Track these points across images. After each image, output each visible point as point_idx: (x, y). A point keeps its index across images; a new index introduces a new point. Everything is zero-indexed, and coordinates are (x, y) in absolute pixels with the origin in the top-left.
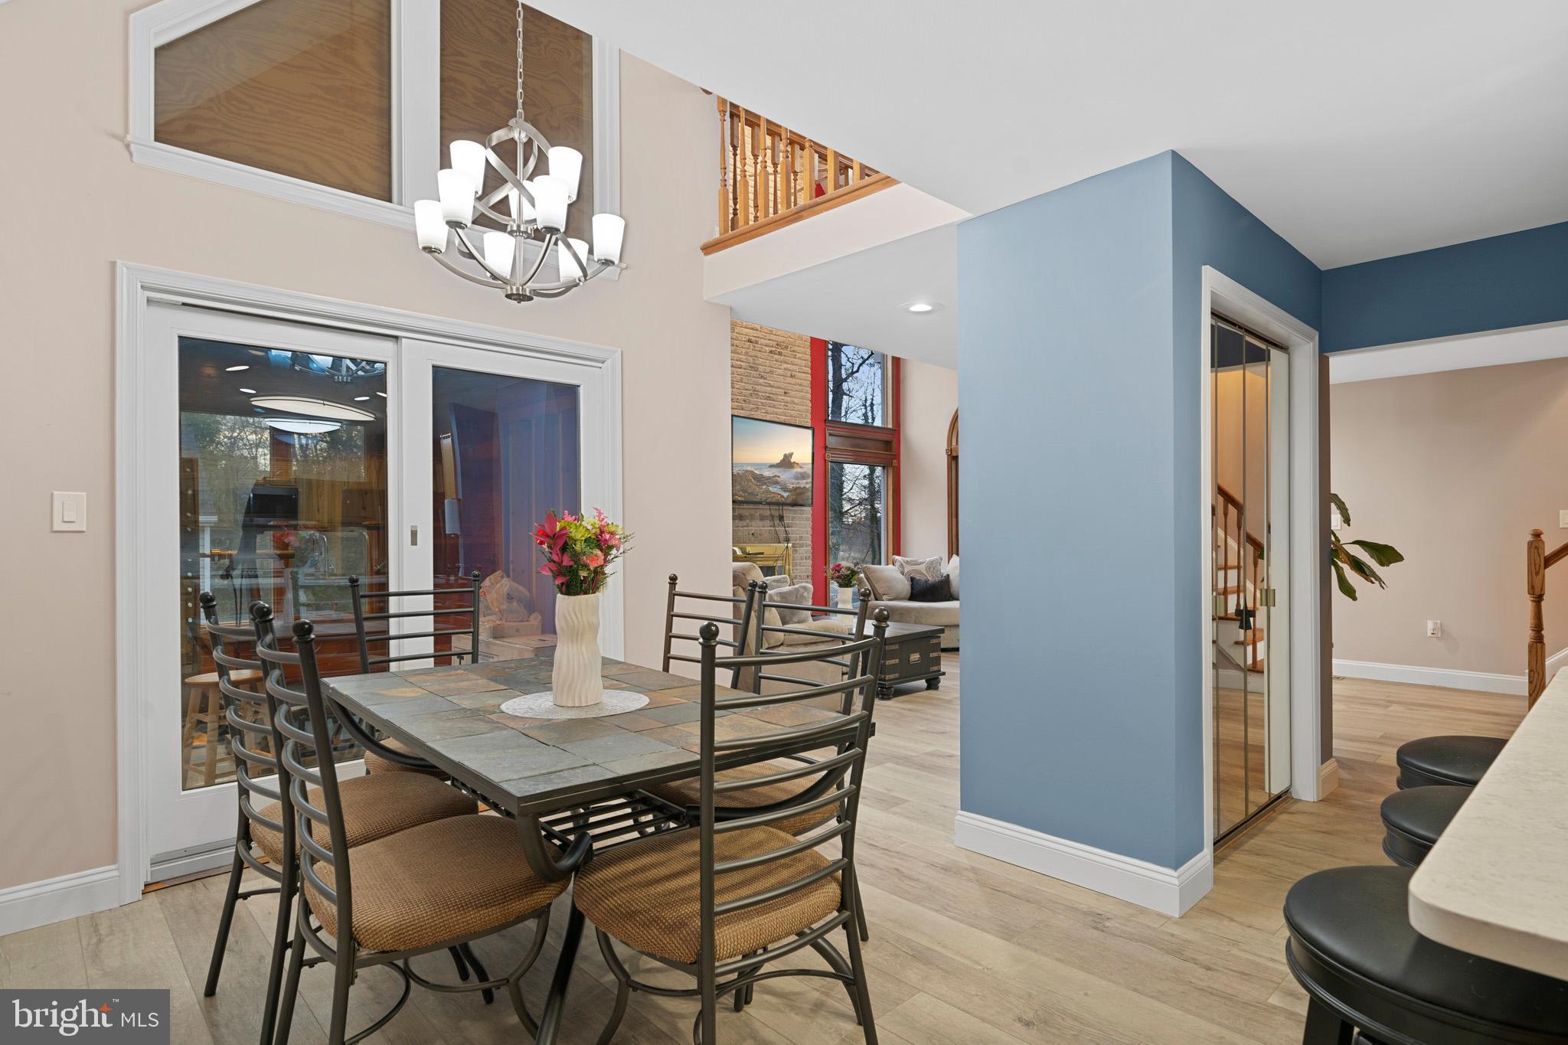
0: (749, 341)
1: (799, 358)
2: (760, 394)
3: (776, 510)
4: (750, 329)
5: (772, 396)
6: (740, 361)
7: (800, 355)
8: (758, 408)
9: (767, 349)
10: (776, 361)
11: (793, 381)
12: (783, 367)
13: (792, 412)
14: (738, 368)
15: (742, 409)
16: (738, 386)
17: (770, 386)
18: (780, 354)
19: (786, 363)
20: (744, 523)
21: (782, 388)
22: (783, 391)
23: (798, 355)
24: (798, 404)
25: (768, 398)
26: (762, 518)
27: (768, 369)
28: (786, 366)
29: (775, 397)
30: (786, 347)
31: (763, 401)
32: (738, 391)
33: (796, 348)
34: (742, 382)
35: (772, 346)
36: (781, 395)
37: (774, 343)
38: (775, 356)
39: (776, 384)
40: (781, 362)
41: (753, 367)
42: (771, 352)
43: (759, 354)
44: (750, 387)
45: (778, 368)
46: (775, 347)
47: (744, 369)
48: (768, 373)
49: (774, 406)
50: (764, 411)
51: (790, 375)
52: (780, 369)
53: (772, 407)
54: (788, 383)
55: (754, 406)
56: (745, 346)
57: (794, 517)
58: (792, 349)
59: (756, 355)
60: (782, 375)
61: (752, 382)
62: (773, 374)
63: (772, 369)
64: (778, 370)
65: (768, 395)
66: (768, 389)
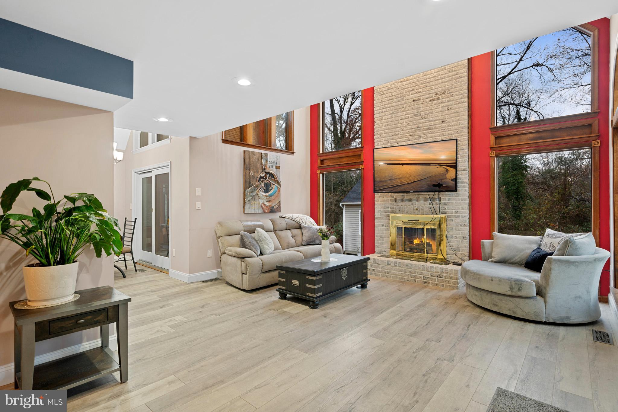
0: (414, 101)
1: (456, 95)
2: (422, 128)
4: (415, 94)
5: (431, 127)
6: (408, 114)
7: (456, 93)
8: (421, 137)
9: (428, 100)
10: (435, 104)
11: (450, 112)
12: (441, 107)
13: (449, 132)
14: (406, 118)
15: (409, 140)
16: (406, 129)
17: (430, 121)
18: (438, 99)
19: (443, 103)
20: (410, 203)
21: (440, 120)
23: (454, 94)
24: (454, 126)
25: (429, 129)
26: (426, 200)
27: (428, 112)
28: (443, 105)
29: (434, 127)
30: (444, 93)
31: (424, 132)
32: (406, 131)
33: (451, 90)
34: (409, 125)
36: (440, 124)
37: (434, 95)
38: (434, 102)
39: (434, 119)
40: (439, 104)
41: (417, 115)
42: (431, 101)
43: (421, 106)
44: (415, 126)
45: (437, 108)
46: (434, 96)
47: (411, 118)
48: (428, 114)
49: (433, 133)
50: (425, 137)
51: (447, 109)
52: (438, 108)
53: (432, 133)
54: (445, 115)
55: (418, 136)
56: (411, 105)
57: (450, 199)
58: (449, 92)
59: (419, 107)
60: (440, 112)
61: (416, 124)
62: (432, 113)
63: (431, 111)
64: (437, 110)
65: (428, 127)
66: (428, 124)
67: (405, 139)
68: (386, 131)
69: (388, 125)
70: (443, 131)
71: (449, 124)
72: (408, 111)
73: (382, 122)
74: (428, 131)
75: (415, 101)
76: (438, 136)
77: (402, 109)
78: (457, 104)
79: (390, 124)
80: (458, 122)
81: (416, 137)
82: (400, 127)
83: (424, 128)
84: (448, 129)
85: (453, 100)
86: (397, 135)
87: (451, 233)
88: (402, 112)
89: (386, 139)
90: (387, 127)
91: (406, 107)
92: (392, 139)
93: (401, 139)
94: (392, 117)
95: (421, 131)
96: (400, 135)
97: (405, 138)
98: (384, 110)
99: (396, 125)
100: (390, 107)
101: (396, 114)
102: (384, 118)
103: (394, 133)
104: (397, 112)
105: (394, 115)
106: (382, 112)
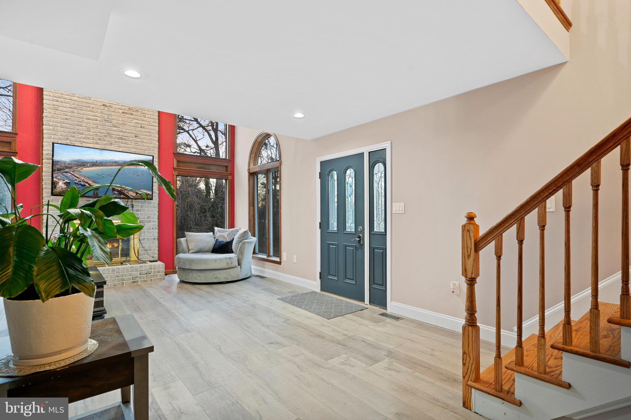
1: (148, 117)
2: (113, 136)
3: (126, 201)
4: (105, 99)
5: (124, 137)
6: (96, 116)
7: (149, 116)
8: (112, 144)
9: (120, 111)
10: (128, 118)
11: (143, 130)
12: (134, 122)
13: (142, 147)
14: (94, 120)
15: (98, 144)
16: (93, 131)
17: (122, 132)
18: (132, 114)
19: (137, 119)
21: (133, 134)
22: (134, 135)
23: (147, 116)
24: (147, 143)
25: (122, 139)
27: (121, 122)
28: (136, 121)
29: (127, 138)
30: (137, 111)
31: (116, 140)
32: (94, 133)
34: (98, 128)
35: (125, 110)
36: (133, 137)
37: (127, 108)
38: (127, 115)
39: (127, 131)
40: (132, 119)
41: (108, 121)
42: (124, 113)
43: (113, 114)
44: (104, 132)
45: (130, 122)
46: (127, 110)
47: (99, 121)
48: (121, 124)
49: (126, 144)
50: (117, 146)
51: (140, 127)
52: (132, 123)
53: (124, 144)
54: (138, 131)
55: (108, 143)
56: (100, 108)
57: (143, 206)
58: (142, 112)
59: (110, 114)
60: (133, 126)
61: (106, 129)
62: (125, 125)
63: (124, 122)
64: (130, 123)
65: (121, 137)
66: (121, 134)
67: (92, 142)
68: (64, 125)
69: (66, 119)
70: (137, 144)
71: (143, 140)
72: (95, 112)
73: (57, 112)
74: (120, 140)
75: (105, 106)
76: (131, 148)
77: (89, 109)
78: (149, 125)
79: (70, 119)
80: (151, 141)
81: (106, 142)
82: (85, 127)
83: (116, 136)
84: (141, 145)
85: (146, 121)
86: (81, 134)
87: (143, 236)
88: (88, 111)
89: (64, 134)
90: (66, 121)
91: (93, 108)
92: (72, 136)
93: (86, 140)
94: (72, 112)
95: (112, 138)
96: (85, 135)
97: (92, 140)
98: (60, 99)
99: (80, 123)
100: (70, 100)
101: (79, 111)
102: (60, 108)
103: (76, 131)
104: (81, 109)
105: (76, 111)
106: (58, 101)
